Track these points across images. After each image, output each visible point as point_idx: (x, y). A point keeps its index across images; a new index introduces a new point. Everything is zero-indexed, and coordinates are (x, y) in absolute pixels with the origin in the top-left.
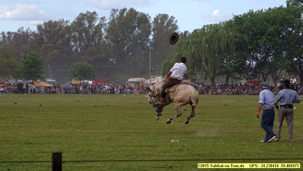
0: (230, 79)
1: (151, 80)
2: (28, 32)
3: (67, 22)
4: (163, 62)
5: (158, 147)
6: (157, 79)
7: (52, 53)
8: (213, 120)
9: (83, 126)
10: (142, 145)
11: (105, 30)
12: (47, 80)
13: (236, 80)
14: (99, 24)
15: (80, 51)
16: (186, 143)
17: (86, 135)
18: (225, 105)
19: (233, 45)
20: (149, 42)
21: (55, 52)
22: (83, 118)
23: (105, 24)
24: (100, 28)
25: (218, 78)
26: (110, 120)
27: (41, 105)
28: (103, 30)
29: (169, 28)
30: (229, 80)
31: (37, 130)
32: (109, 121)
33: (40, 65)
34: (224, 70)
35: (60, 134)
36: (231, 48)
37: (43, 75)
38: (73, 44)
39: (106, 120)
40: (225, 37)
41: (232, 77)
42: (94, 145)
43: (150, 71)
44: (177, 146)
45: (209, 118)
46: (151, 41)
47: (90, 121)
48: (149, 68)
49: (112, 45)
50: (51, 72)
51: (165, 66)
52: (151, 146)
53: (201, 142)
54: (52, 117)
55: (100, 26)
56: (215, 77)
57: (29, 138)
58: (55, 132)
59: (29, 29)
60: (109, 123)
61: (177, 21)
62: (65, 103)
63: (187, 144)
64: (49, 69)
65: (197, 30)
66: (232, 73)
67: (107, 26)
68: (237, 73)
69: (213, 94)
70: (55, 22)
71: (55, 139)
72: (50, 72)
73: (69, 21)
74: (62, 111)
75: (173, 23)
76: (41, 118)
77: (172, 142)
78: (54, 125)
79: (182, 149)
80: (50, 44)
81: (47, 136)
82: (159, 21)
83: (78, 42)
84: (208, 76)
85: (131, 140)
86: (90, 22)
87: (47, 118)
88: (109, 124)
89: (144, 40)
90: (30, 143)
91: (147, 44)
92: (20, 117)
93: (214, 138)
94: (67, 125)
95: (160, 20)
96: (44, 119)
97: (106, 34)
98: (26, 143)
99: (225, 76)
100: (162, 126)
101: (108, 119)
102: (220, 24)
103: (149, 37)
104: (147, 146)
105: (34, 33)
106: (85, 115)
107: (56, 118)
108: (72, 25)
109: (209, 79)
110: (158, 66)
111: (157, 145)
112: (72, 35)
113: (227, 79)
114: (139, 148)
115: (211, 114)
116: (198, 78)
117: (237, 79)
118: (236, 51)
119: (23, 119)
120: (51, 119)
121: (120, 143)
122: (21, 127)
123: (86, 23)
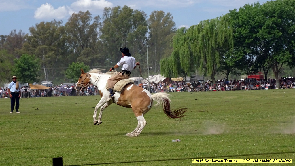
0: (230, 75)
1: (150, 78)
2: (21, 35)
3: (60, 23)
4: (161, 60)
5: (159, 147)
6: (155, 78)
7: (47, 55)
8: (214, 117)
9: (81, 128)
10: (143, 145)
11: (101, 30)
12: (43, 83)
13: (236, 75)
14: (93, 23)
15: (75, 52)
16: (187, 142)
17: (85, 138)
18: (226, 102)
19: (231, 39)
20: (146, 40)
21: (50, 54)
22: (82, 120)
23: (100, 24)
24: (95, 28)
25: (218, 74)
26: (109, 121)
27: (38, 109)
28: (98, 30)
29: (166, 25)
30: (229, 76)
31: (35, 135)
32: (108, 123)
33: (35, 68)
34: (224, 66)
35: (59, 138)
36: (230, 43)
37: (38, 78)
38: (67, 45)
39: (105, 122)
41: (232, 72)
42: (94, 148)
43: (147, 70)
44: (179, 145)
45: (211, 116)
46: (148, 38)
48: (147, 67)
49: (108, 44)
50: (47, 74)
51: (163, 63)
52: (152, 147)
53: (203, 140)
54: (49, 120)
55: (95, 25)
56: (216, 73)
57: (28, 143)
58: (54, 136)
59: (22, 32)
61: (173, 17)
62: (62, 105)
63: (188, 143)
64: (45, 72)
65: (194, 26)
66: (232, 69)
67: (102, 26)
68: (237, 68)
69: (213, 91)
70: (47, 24)
71: (53, 143)
72: (45, 74)
74: (60, 114)
75: (169, 20)
76: (38, 122)
77: (173, 141)
78: (53, 128)
79: (183, 149)
80: (44, 46)
81: (45, 141)
82: (155, 18)
83: (73, 43)
84: (208, 72)
85: (131, 141)
86: (84, 22)
87: (45, 122)
88: (108, 125)
89: (141, 38)
90: (28, 148)
91: (144, 42)
92: (18, 122)
93: (216, 135)
94: (65, 128)
95: (156, 18)
96: (41, 123)
97: (101, 34)
98: (24, 149)
99: (225, 72)
100: (162, 125)
101: (107, 120)
103: (145, 35)
104: (148, 147)
105: (27, 36)
106: (83, 117)
107: (54, 121)
108: (66, 26)
109: (209, 75)
110: (155, 64)
111: (158, 145)
112: (66, 36)
113: (228, 74)
114: (139, 149)
115: (212, 111)
116: (197, 74)
117: (238, 75)
118: (235, 46)
119: (20, 124)
120: (49, 123)
121: (120, 145)
122: (18, 132)
123: (80, 23)
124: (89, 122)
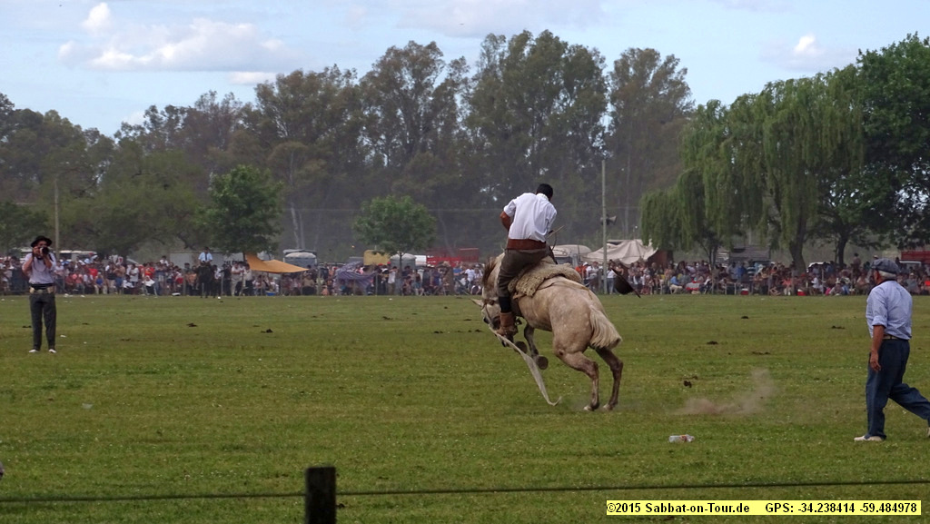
0: (848, 248)
1: (608, 251)
2: (228, 108)
3: (348, 75)
4: (643, 197)
5: (630, 457)
6: (626, 249)
7: (302, 172)
8: (798, 372)
9: (398, 392)
10: (582, 451)
11: (466, 98)
12: (287, 253)
13: (868, 249)
14: (447, 80)
15: (388, 163)
16: (714, 445)
17: (407, 421)
18: (834, 327)
19: (858, 141)
20: (600, 134)
21: (313, 166)
22: (400, 369)
23: (465, 81)
24: (451, 94)
25: (813, 244)
26: (483, 375)
27: (269, 331)
28: (458, 98)
29: (661, 93)
30: (846, 250)
31: (258, 407)
32: (480, 379)
33: (267, 208)
34: (831, 220)
35: (329, 419)
36: (854, 153)
37: (274, 239)
38: (365, 143)
39: (470, 376)
40: (833, 118)
41: (855, 241)
42: (435, 453)
43: (602, 224)
44: (688, 452)
45: (786, 368)
46: (606, 131)
47: (421, 378)
48: (600, 215)
49: (487, 144)
50: (302, 229)
51: (648, 208)
52: (608, 455)
53: (761, 439)
54: (302, 366)
55: (450, 86)
56: (805, 241)
57: (235, 432)
58: (314, 412)
59: (233, 99)
60: (478, 383)
61: (685, 71)
62: (343, 323)
63: (717, 448)
64: (295, 221)
65: (746, 97)
66: (856, 229)
67: (470, 87)
68: (871, 228)
69: (796, 293)
70: (312, 76)
71: (312, 434)
72: (297, 228)
73: (353, 73)
74: (336, 349)
75: (673, 77)
76: (269, 370)
77: (671, 441)
78: (312, 390)
79: (702, 463)
80: (298, 145)
81: (287, 427)
82: (631, 70)
83: (383, 137)
84: (782, 237)
85: (546, 434)
86: (418, 75)
87: (289, 370)
88: (478, 387)
89: (586, 128)
90: (237, 448)
91: (593, 141)
92: (207, 367)
93: (800, 427)
94: (350, 391)
95: (634, 68)
96: (278, 373)
97: (468, 112)
98: (224, 448)
99: (836, 238)
100: (640, 392)
101: (477, 372)
102: (819, 79)
103: (598, 120)
104: (595, 453)
105: (247, 109)
106: (405, 358)
107: (315, 369)
108: (363, 84)
109: (784, 246)
110: (627, 208)
111: (626, 451)
112: (363, 116)
113: (841, 246)
114: (571, 459)
115: (792, 354)
116: (750, 243)
117: (871, 248)
118: (867, 160)
119: (214, 374)
120: (301, 373)
121: (513, 446)
122: (208, 397)
123: (407, 77)
124: (421, 375)
